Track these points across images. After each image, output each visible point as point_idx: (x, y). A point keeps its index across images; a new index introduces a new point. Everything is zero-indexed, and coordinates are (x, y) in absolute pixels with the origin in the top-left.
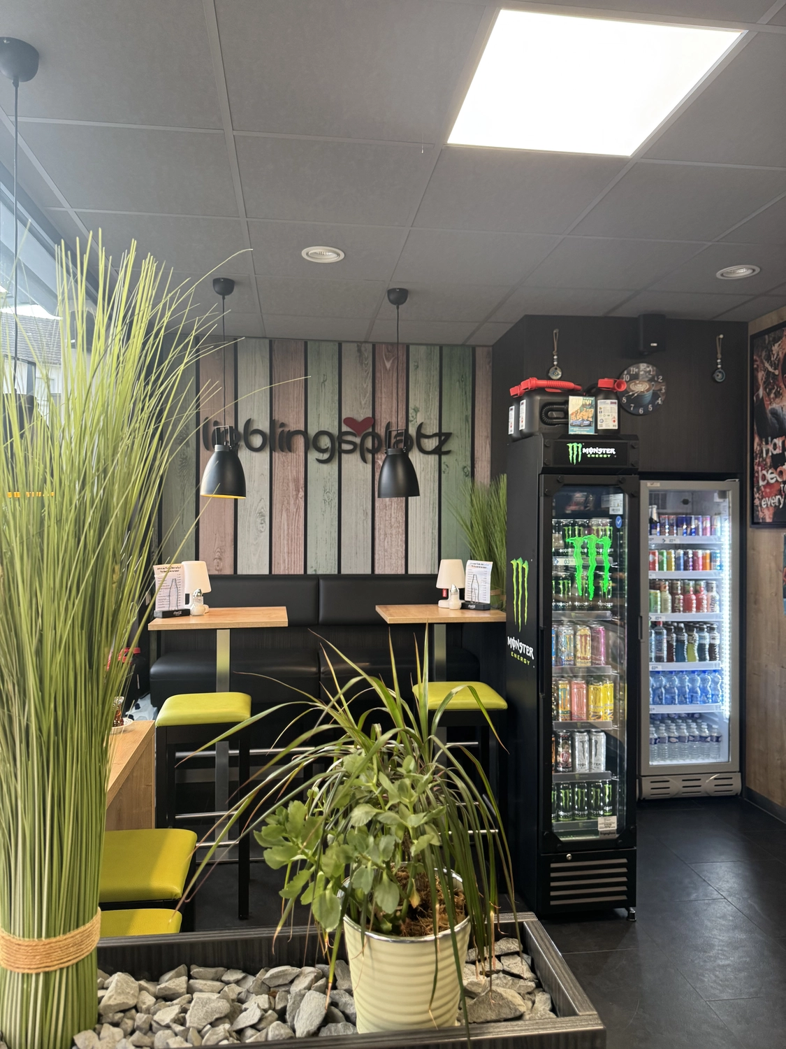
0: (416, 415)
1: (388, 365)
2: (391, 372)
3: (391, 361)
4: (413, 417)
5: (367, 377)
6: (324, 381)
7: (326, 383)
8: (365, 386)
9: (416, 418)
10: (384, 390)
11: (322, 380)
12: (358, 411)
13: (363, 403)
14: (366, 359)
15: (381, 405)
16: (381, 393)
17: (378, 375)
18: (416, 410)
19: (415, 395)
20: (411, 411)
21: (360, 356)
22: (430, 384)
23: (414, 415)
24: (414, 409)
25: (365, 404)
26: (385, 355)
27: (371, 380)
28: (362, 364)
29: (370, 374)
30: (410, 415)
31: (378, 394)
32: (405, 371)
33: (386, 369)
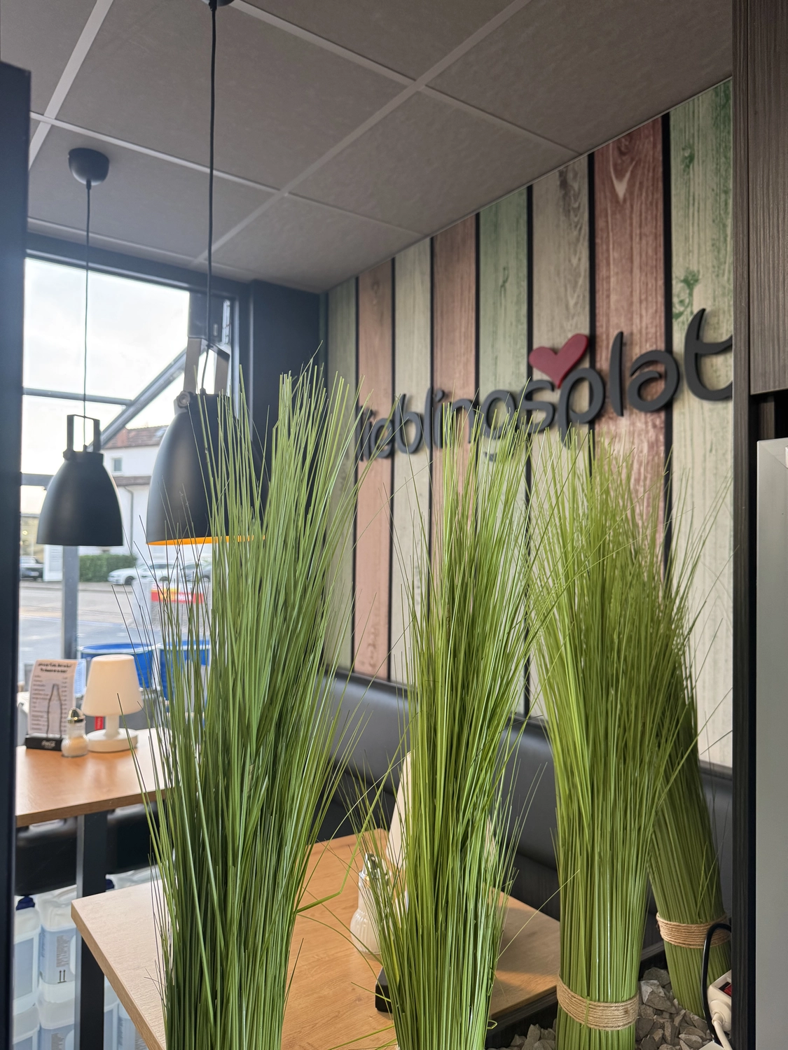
0: (691, 295)
1: (621, 188)
2: (628, 204)
3: (628, 175)
4: (682, 302)
5: (578, 240)
6: (505, 282)
7: (507, 285)
8: (575, 261)
9: (691, 303)
10: (614, 255)
11: (500, 282)
12: (562, 327)
13: (572, 303)
14: (577, 196)
15: (608, 296)
16: (608, 264)
17: (600, 223)
18: (690, 282)
19: (687, 239)
20: (677, 287)
21: (565, 196)
22: (726, 192)
23: (684, 296)
24: (686, 281)
25: (576, 304)
26: (615, 165)
27: (586, 244)
28: (567, 212)
29: (586, 229)
30: (675, 300)
31: (602, 272)
32: (661, 185)
33: (617, 202)
